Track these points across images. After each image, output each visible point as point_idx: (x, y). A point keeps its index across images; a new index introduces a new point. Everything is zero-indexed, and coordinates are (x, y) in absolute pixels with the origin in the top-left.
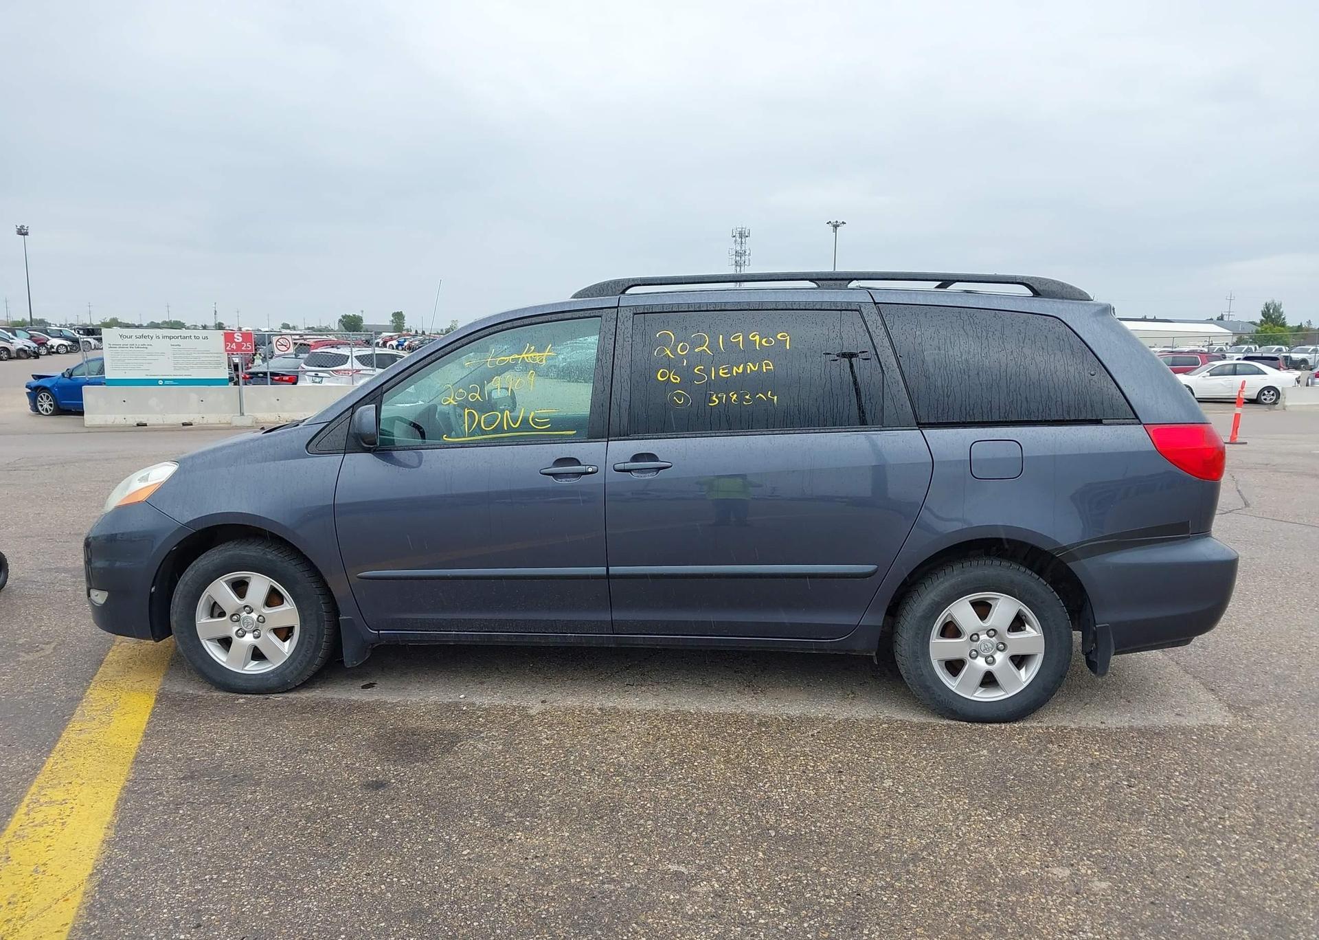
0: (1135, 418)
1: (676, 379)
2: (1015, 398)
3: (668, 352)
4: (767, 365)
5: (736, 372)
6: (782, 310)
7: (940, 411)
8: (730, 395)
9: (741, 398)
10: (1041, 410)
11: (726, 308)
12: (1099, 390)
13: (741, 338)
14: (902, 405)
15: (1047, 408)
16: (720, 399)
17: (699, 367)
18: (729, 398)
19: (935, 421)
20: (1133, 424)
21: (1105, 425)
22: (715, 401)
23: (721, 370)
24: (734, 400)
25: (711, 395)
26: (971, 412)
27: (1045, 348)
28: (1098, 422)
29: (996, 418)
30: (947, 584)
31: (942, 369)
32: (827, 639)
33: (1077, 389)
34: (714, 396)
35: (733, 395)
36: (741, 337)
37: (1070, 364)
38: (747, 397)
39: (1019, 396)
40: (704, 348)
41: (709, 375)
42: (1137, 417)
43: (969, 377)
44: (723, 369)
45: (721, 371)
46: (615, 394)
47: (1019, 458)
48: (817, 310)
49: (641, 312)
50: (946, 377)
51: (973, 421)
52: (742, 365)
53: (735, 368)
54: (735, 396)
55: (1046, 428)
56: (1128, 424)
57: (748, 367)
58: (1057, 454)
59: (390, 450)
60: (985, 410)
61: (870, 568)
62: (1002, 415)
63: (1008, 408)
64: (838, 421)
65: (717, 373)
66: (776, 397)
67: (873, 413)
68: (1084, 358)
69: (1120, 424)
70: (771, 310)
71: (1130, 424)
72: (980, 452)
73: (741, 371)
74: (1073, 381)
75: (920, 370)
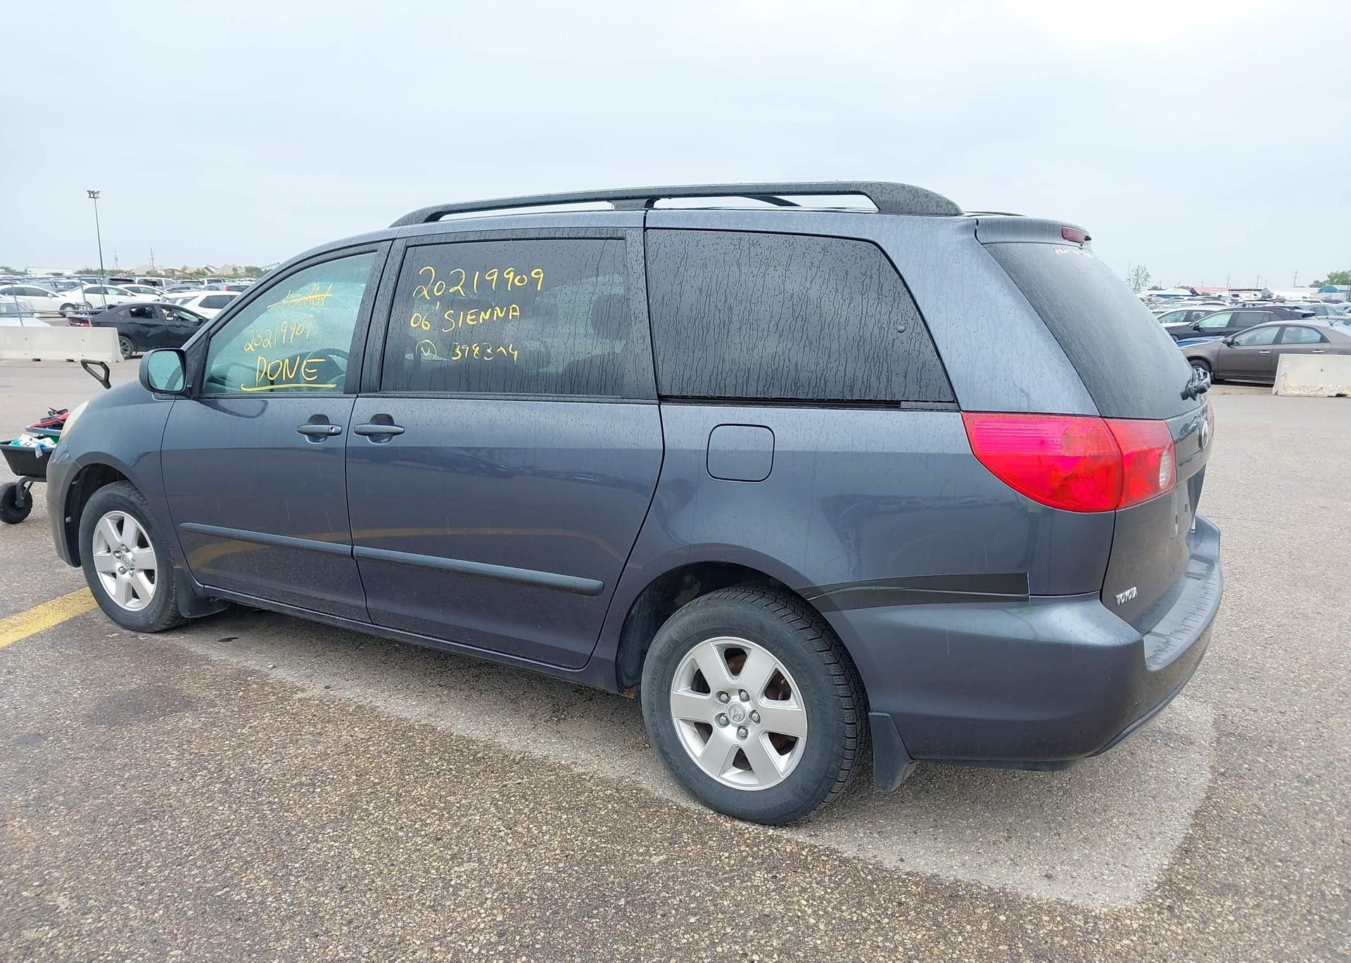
0: (951, 402)
1: (426, 326)
2: (781, 363)
3: (425, 292)
4: (514, 310)
5: (483, 319)
6: (544, 239)
7: (685, 380)
8: (473, 347)
9: (483, 352)
10: (813, 384)
11: (490, 238)
12: (906, 354)
13: (495, 276)
14: (644, 370)
15: (822, 381)
16: (463, 351)
17: (450, 312)
18: (471, 351)
19: (678, 394)
20: (947, 410)
21: (905, 410)
22: (458, 355)
23: (469, 315)
24: (476, 354)
25: (455, 347)
26: (722, 382)
27: (840, 290)
28: (894, 405)
29: (752, 394)
30: (687, 619)
31: (697, 321)
32: (569, 668)
33: (872, 352)
34: (458, 348)
35: (475, 347)
36: (496, 273)
37: (870, 314)
38: (489, 351)
39: (787, 361)
40: (459, 287)
41: (457, 324)
42: (956, 401)
43: (729, 332)
44: (472, 314)
45: (469, 317)
46: (370, 343)
47: (769, 452)
48: (579, 238)
49: (413, 244)
50: (701, 332)
51: (723, 395)
52: (490, 310)
53: (482, 313)
54: (478, 348)
55: (813, 411)
56: (938, 410)
57: (495, 312)
58: (820, 450)
59: (219, 398)
60: (740, 381)
61: (594, 583)
62: (760, 388)
63: (769, 379)
64: (576, 387)
65: (464, 319)
66: (516, 352)
67: (614, 379)
68: (896, 304)
69: (926, 410)
70: (533, 239)
71: (942, 410)
72: (722, 440)
73: (487, 318)
74: (869, 341)
75: (672, 321)
